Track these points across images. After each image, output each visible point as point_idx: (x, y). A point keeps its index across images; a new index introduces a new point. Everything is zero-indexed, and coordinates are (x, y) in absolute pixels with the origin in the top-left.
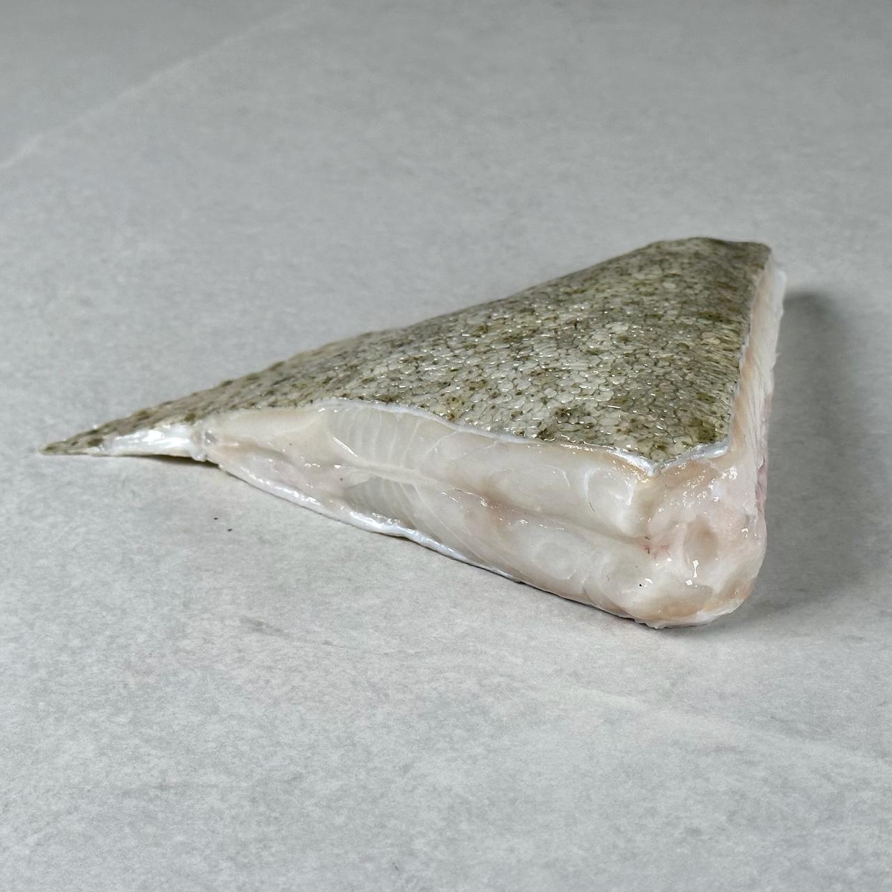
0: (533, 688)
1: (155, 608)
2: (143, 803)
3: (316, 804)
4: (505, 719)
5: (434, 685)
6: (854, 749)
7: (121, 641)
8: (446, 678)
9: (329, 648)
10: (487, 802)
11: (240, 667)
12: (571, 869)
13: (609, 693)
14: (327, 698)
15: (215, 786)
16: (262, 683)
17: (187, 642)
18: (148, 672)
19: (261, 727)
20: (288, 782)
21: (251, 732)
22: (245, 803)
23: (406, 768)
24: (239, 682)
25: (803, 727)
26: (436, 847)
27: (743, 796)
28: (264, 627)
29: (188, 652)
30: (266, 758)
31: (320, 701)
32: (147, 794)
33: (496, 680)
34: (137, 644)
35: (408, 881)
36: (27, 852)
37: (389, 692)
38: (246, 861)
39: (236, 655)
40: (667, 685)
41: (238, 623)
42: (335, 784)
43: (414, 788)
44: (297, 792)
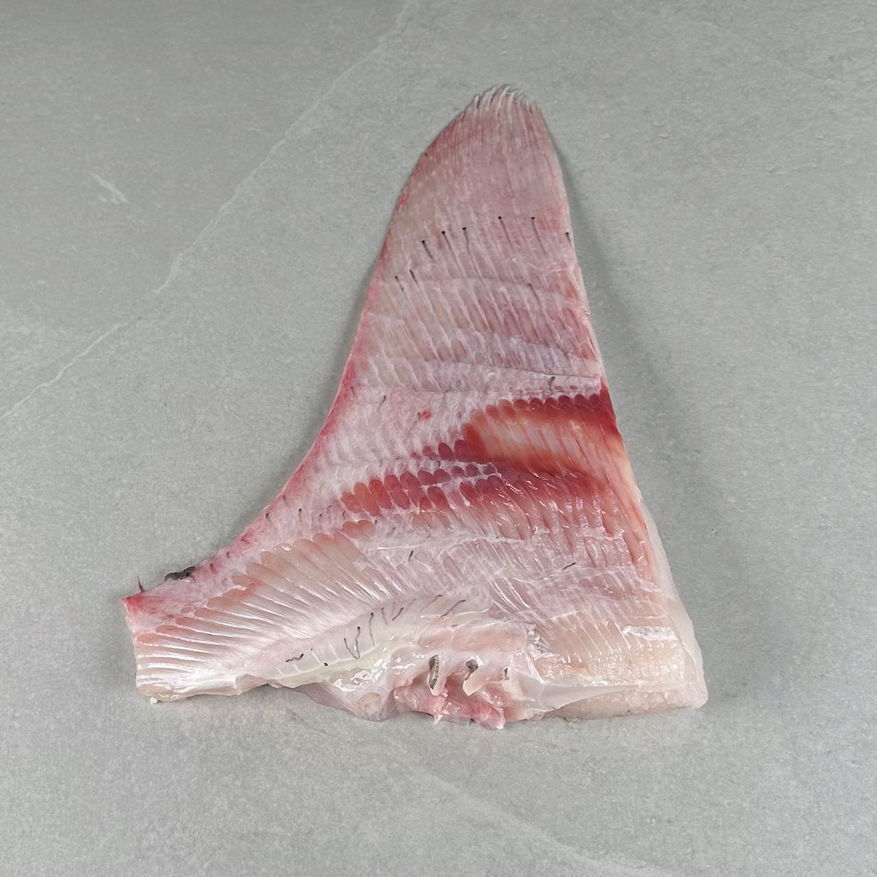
0: (410, 773)
3: (318, 851)
4: (398, 796)
5: (369, 767)
6: (543, 829)
7: (236, 723)
8: (373, 763)
9: (324, 735)
10: (388, 855)
11: (287, 747)
13: (443, 779)
14: (323, 774)
15: (277, 835)
16: (296, 760)
17: (263, 726)
19: (295, 793)
20: (307, 834)
21: (292, 797)
23: (355, 828)
24: (286, 759)
25: (523, 811)
27: (494, 859)
28: (296, 717)
29: (264, 734)
30: (298, 817)
31: (320, 776)
33: (396, 765)
34: (243, 726)
37: (349, 771)
39: (285, 738)
40: (468, 777)
41: (285, 713)
42: (326, 837)
43: (359, 843)
44: (311, 842)
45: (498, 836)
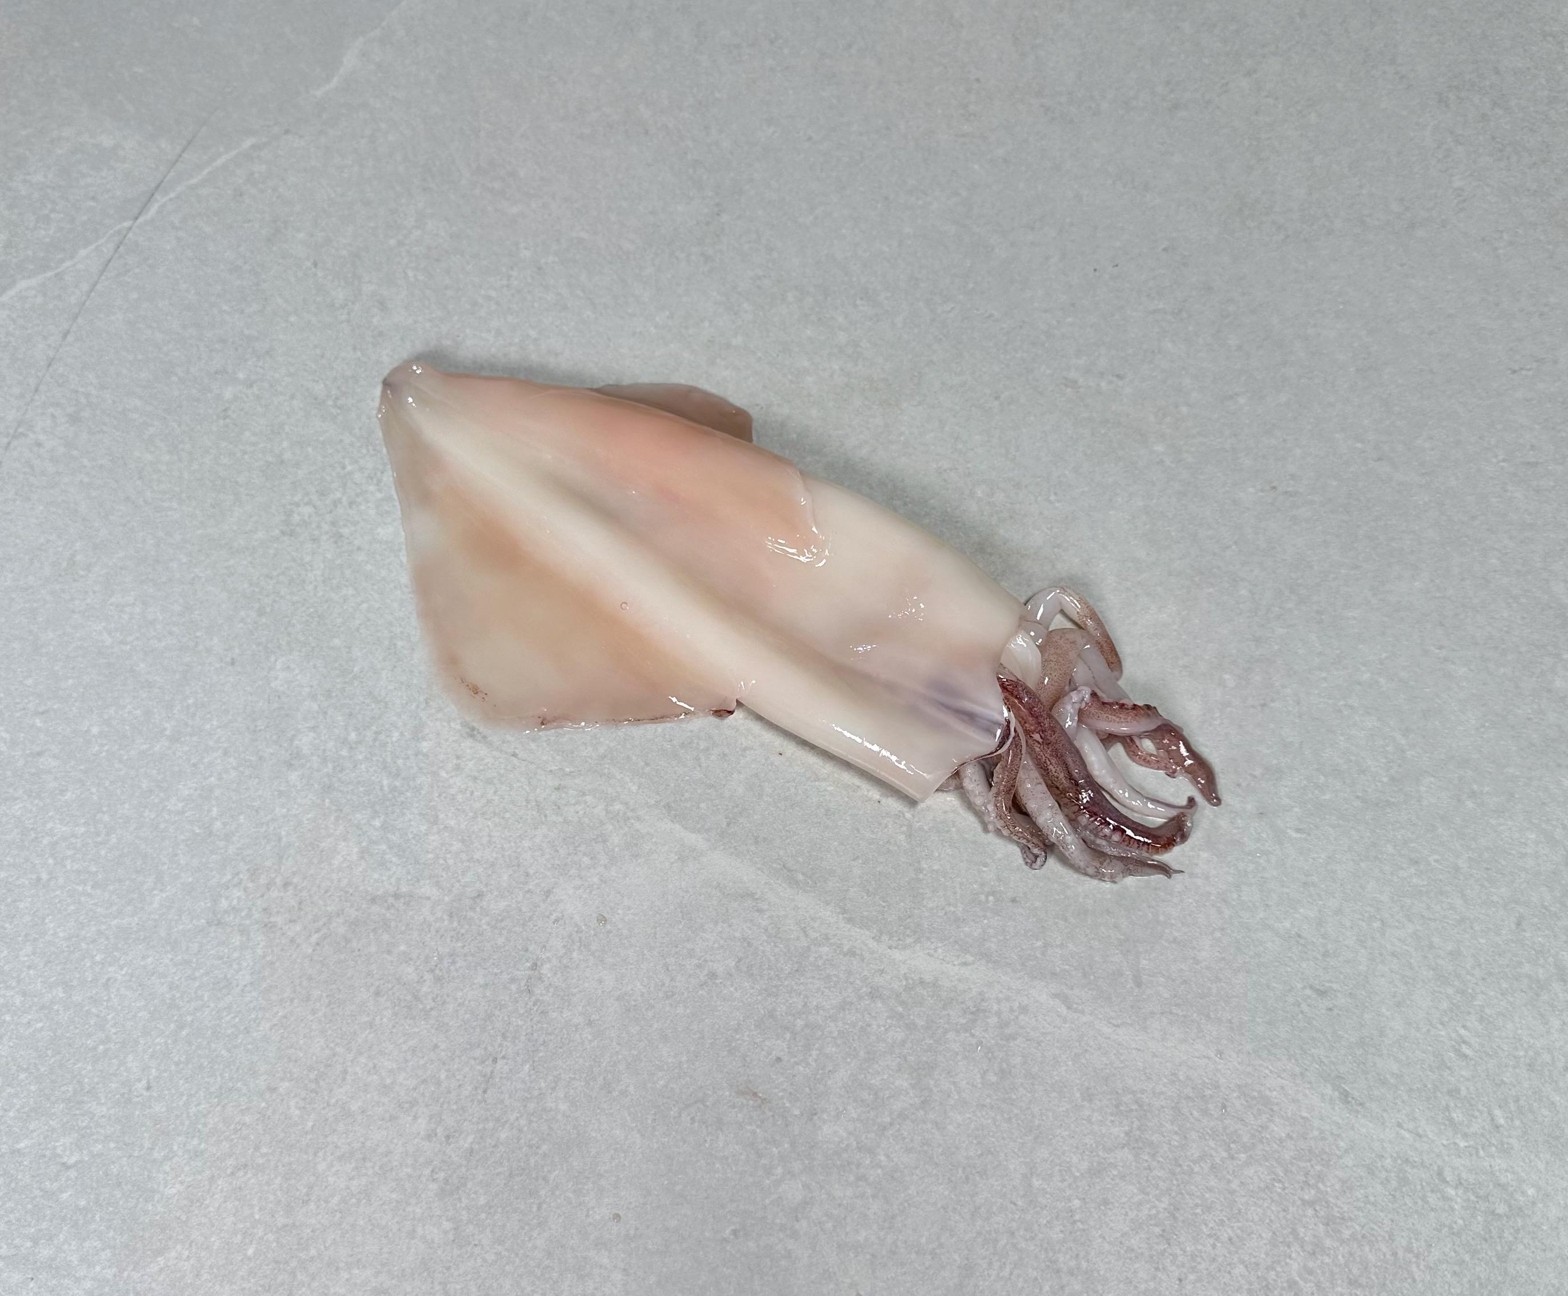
0: (638, 819)
1: (407, 704)
2: (383, 911)
3: (488, 924)
4: (617, 849)
5: (578, 808)
6: (827, 903)
7: (382, 737)
8: (586, 802)
9: (515, 760)
10: (592, 932)
11: (456, 775)
12: (633, 1003)
13: (686, 829)
14: (507, 815)
15: (429, 898)
16: (468, 794)
17: (425, 744)
18: (398, 775)
19: (463, 841)
20: (473, 899)
21: (457, 846)
22: (446, 917)
23: (548, 893)
24: (453, 791)
25: (800, 877)
26: (555, 974)
27: (750, 945)
28: (475, 733)
29: (424, 755)
30: (463, 874)
31: (503, 818)
32: (386, 901)
33: (617, 806)
34: (392, 743)
35: (534, 1005)
36: (310, 951)
37: (548, 812)
38: (440, 974)
39: (455, 761)
40: (724, 825)
41: (458, 727)
42: (503, 904)
44: (478, 909)
45: (760, 911)
